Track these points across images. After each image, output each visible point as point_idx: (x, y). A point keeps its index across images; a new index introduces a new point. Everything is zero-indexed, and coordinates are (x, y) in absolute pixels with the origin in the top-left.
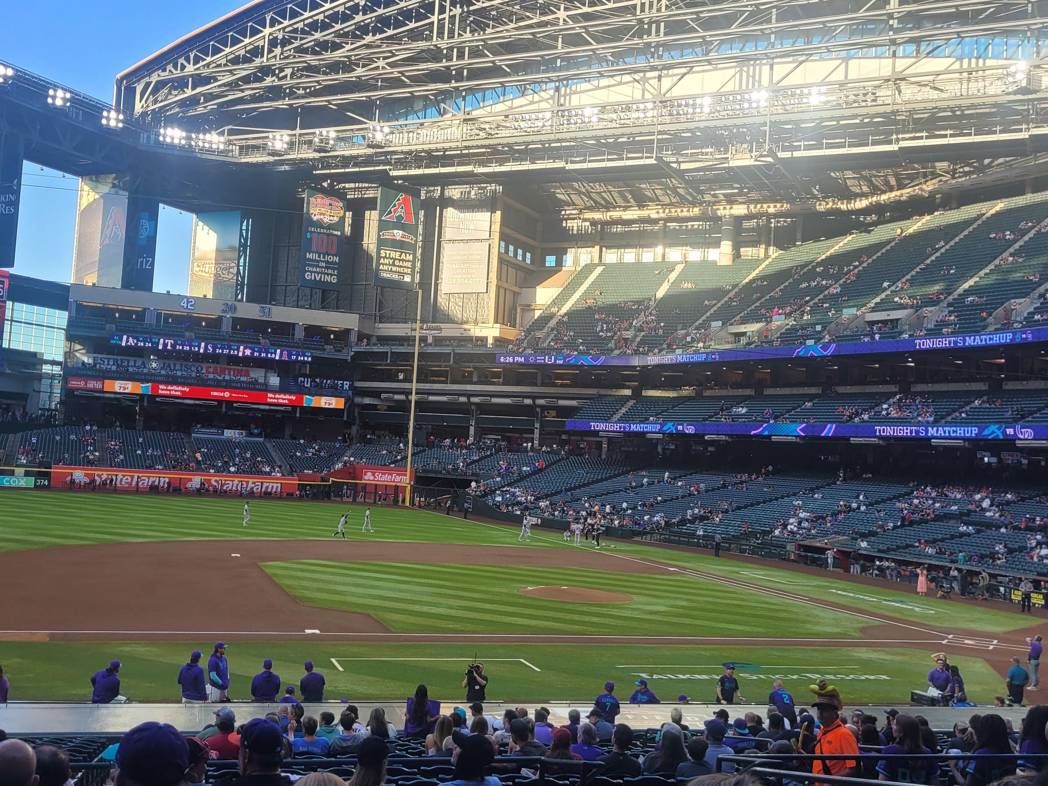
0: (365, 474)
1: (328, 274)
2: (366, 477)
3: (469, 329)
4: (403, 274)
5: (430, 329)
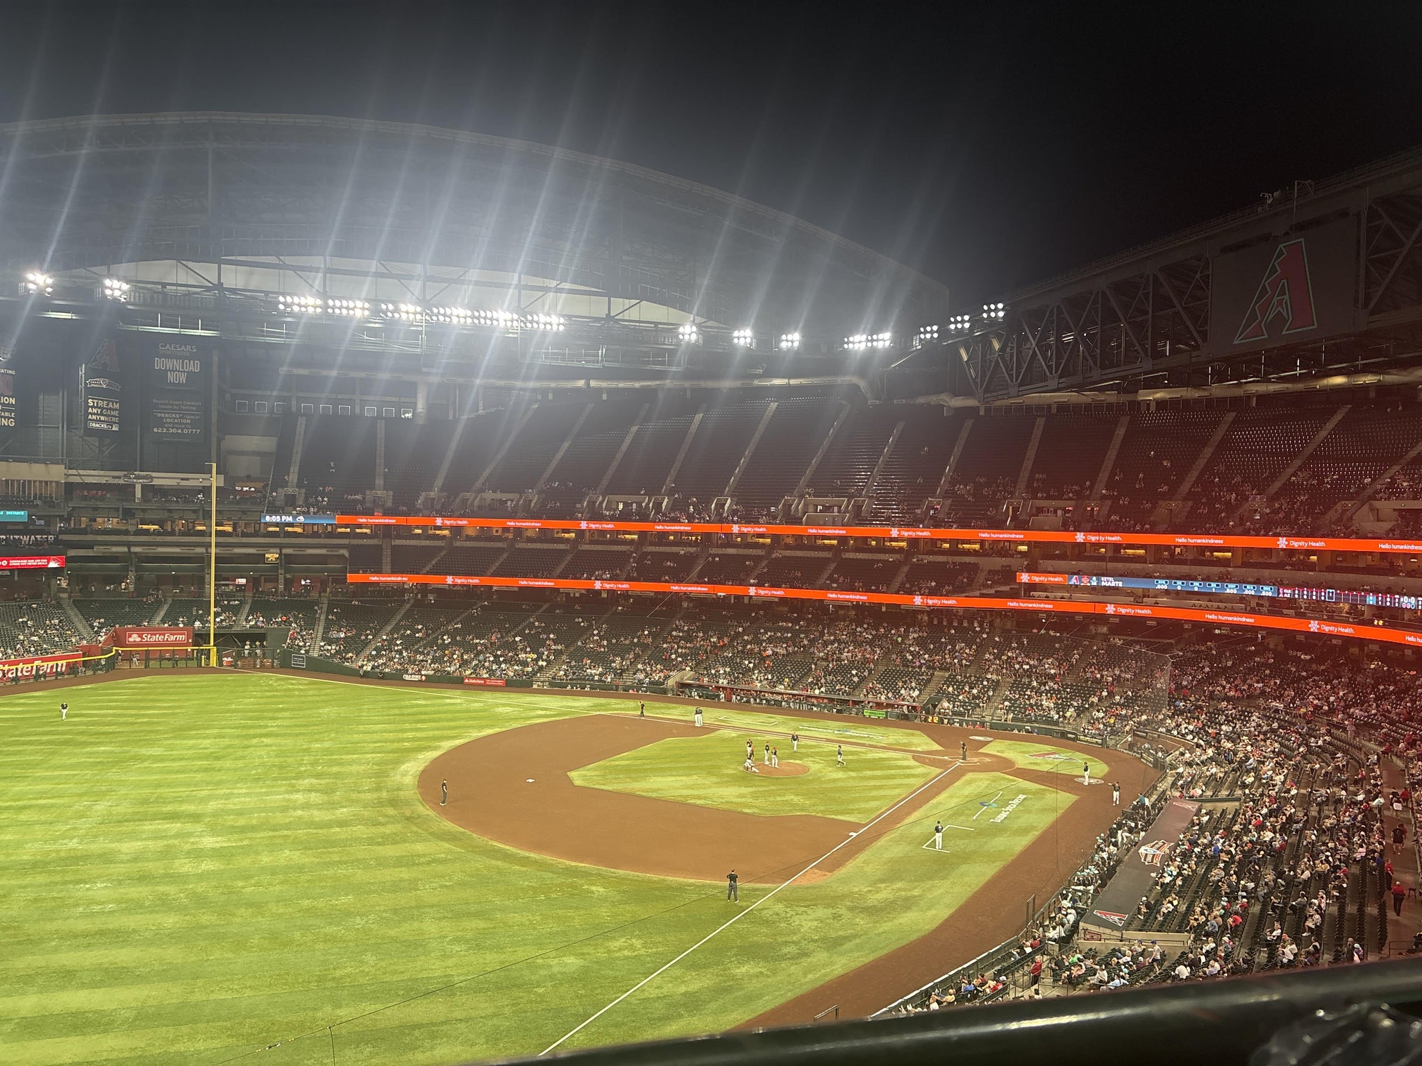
0: (130, 636)
1: (5, 417)
2: (131, 639)
3: (187, 479)
4: (111, 423)
5: (138, 477)
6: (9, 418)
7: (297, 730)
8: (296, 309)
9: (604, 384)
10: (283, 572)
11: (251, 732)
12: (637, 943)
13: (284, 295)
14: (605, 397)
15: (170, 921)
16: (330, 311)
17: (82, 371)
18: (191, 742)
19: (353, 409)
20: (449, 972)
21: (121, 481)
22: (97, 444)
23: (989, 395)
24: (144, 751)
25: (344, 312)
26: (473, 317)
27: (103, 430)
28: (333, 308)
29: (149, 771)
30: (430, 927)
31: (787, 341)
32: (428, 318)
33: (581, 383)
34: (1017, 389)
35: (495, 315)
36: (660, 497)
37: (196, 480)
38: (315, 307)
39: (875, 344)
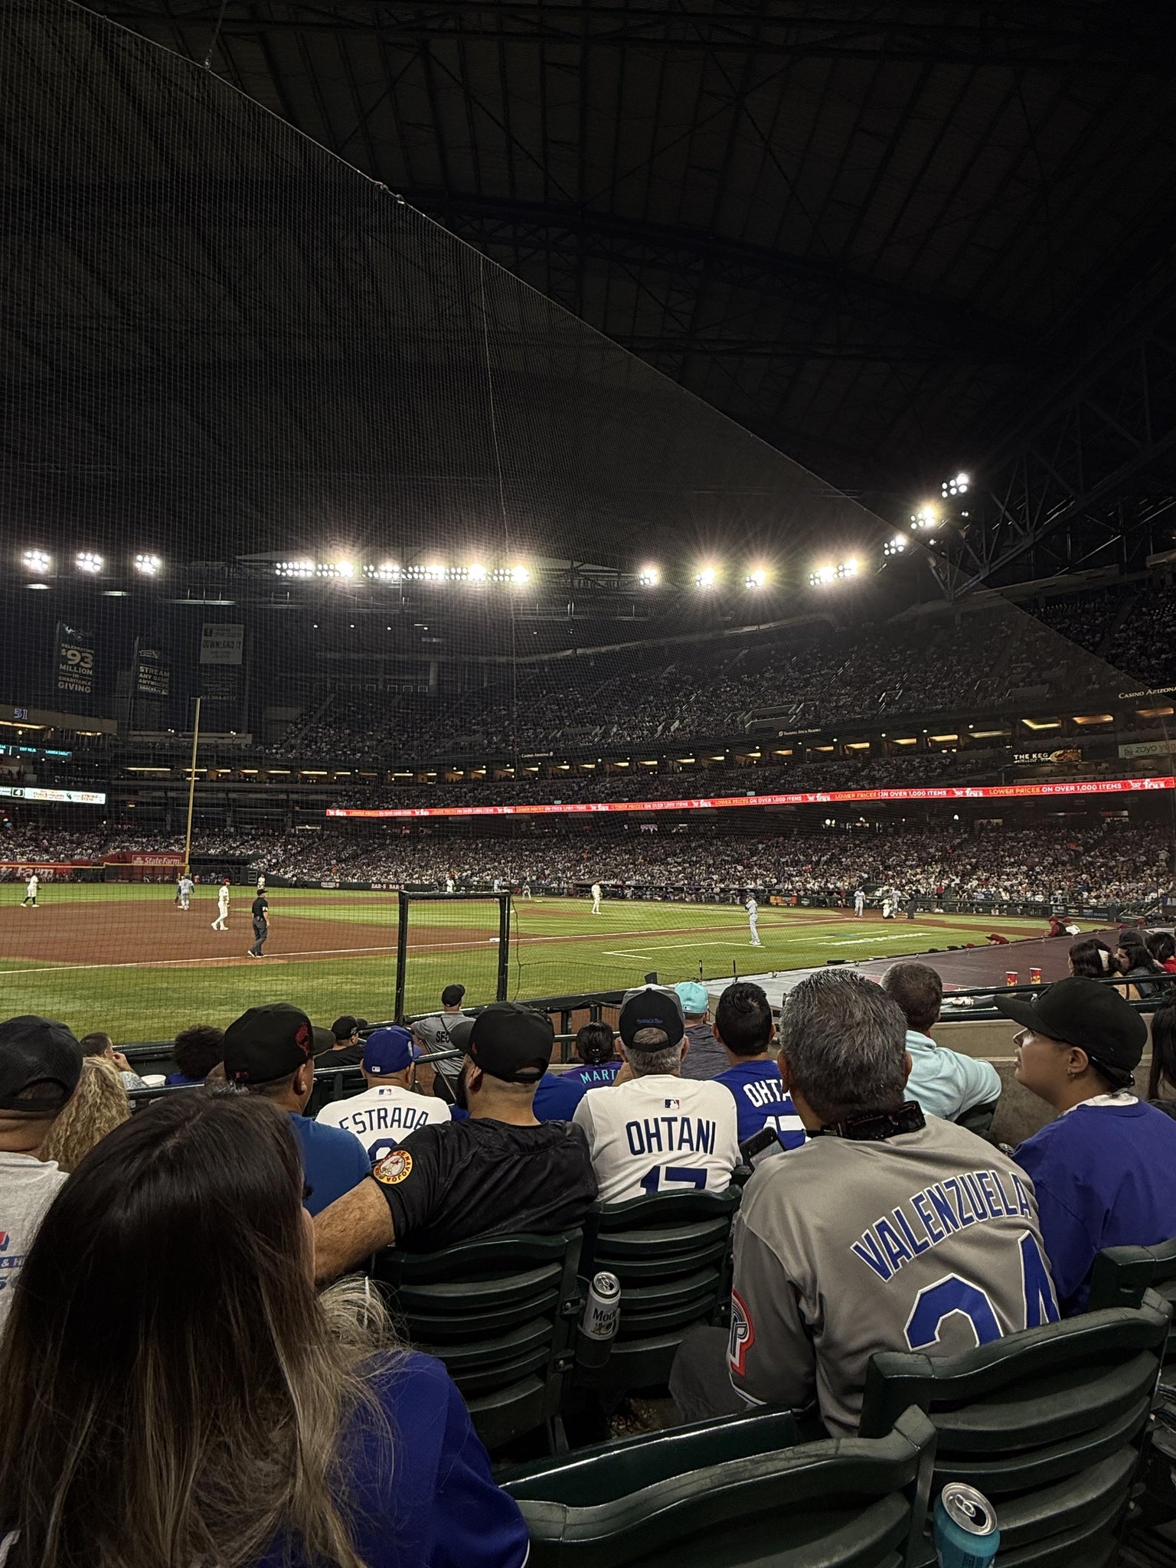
1: (82, 685)
2: (136, 861)
4: (161, 688)
6: (86, 686)
8: (290, 573)
13: (283, 563)
16: (319, 574)
17: (136, 643)
25: (332, 574)
27: (153, 694)
28: (322, 571)
32: (404, 577)
38: (306, 571)
39: (841, 574)
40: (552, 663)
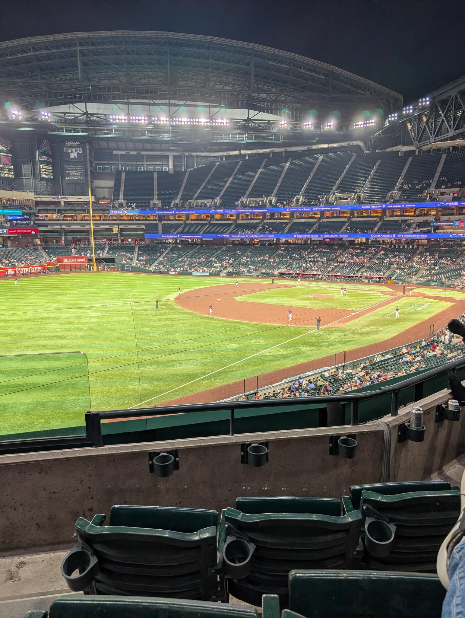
1: (10, 174)
2: (64, 261)
3: (81, 198)
4: (50, 175)
5: (62, 198)
6: (11, 174)
7: (128, 287)
8: (117, 121)
9: (247, 152)
10: (120, 235)
11: (110, 287)
12: (262, 341)
13: (112, 115)
14: (247, 158)
15: (80, 334)
16: (131, 122)
17: (37, 153)
18: (87, 290)
19: (144, 169)
20: (186, 347)
21: (56, 200)
22: (45, 185)
23: (420, 144)
24: (70, 292)
25: (137, 121)
26: (190, 122)
27: (47, 178)
28: (133, 120)
29: (72, 297)
30: (179, 336)
31: (328, 126)
32: (172, 123)
33: (237, 152)
34: (434, 138)
35: (200, 120)
36: (271, 198)
37: (84, 199)
38: (125, 120)
39: (368, 125)
40: (228, 157)
